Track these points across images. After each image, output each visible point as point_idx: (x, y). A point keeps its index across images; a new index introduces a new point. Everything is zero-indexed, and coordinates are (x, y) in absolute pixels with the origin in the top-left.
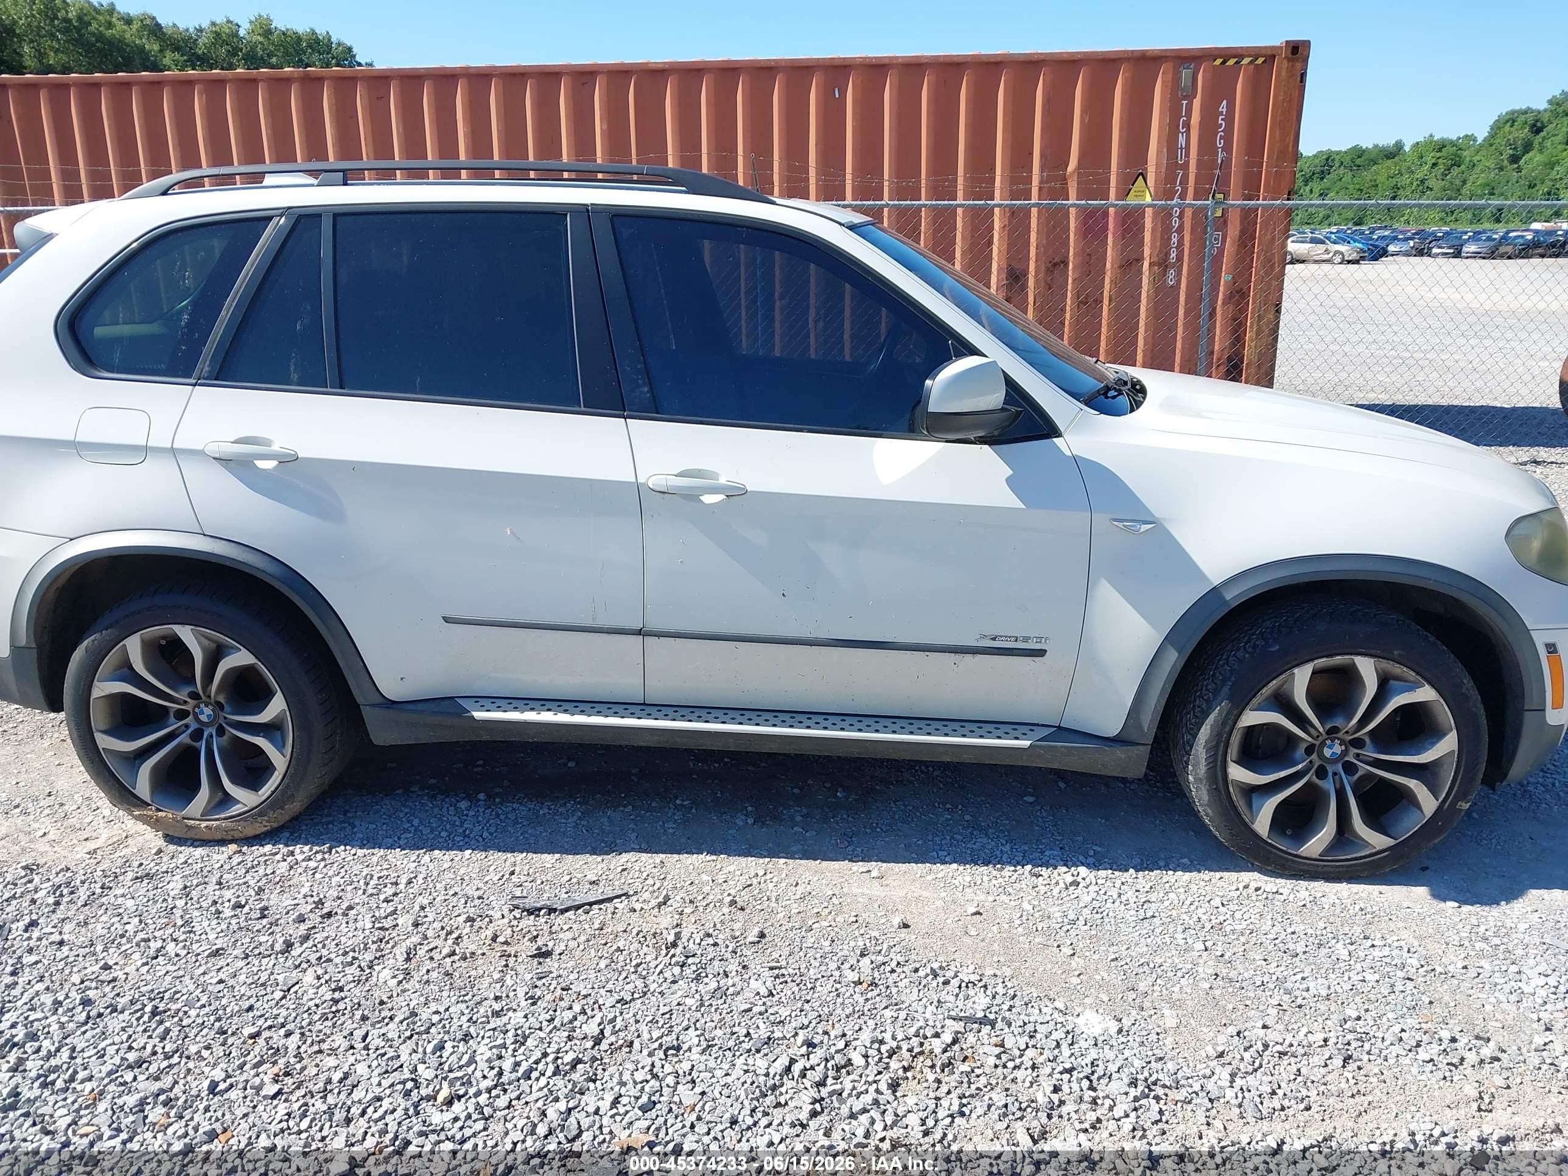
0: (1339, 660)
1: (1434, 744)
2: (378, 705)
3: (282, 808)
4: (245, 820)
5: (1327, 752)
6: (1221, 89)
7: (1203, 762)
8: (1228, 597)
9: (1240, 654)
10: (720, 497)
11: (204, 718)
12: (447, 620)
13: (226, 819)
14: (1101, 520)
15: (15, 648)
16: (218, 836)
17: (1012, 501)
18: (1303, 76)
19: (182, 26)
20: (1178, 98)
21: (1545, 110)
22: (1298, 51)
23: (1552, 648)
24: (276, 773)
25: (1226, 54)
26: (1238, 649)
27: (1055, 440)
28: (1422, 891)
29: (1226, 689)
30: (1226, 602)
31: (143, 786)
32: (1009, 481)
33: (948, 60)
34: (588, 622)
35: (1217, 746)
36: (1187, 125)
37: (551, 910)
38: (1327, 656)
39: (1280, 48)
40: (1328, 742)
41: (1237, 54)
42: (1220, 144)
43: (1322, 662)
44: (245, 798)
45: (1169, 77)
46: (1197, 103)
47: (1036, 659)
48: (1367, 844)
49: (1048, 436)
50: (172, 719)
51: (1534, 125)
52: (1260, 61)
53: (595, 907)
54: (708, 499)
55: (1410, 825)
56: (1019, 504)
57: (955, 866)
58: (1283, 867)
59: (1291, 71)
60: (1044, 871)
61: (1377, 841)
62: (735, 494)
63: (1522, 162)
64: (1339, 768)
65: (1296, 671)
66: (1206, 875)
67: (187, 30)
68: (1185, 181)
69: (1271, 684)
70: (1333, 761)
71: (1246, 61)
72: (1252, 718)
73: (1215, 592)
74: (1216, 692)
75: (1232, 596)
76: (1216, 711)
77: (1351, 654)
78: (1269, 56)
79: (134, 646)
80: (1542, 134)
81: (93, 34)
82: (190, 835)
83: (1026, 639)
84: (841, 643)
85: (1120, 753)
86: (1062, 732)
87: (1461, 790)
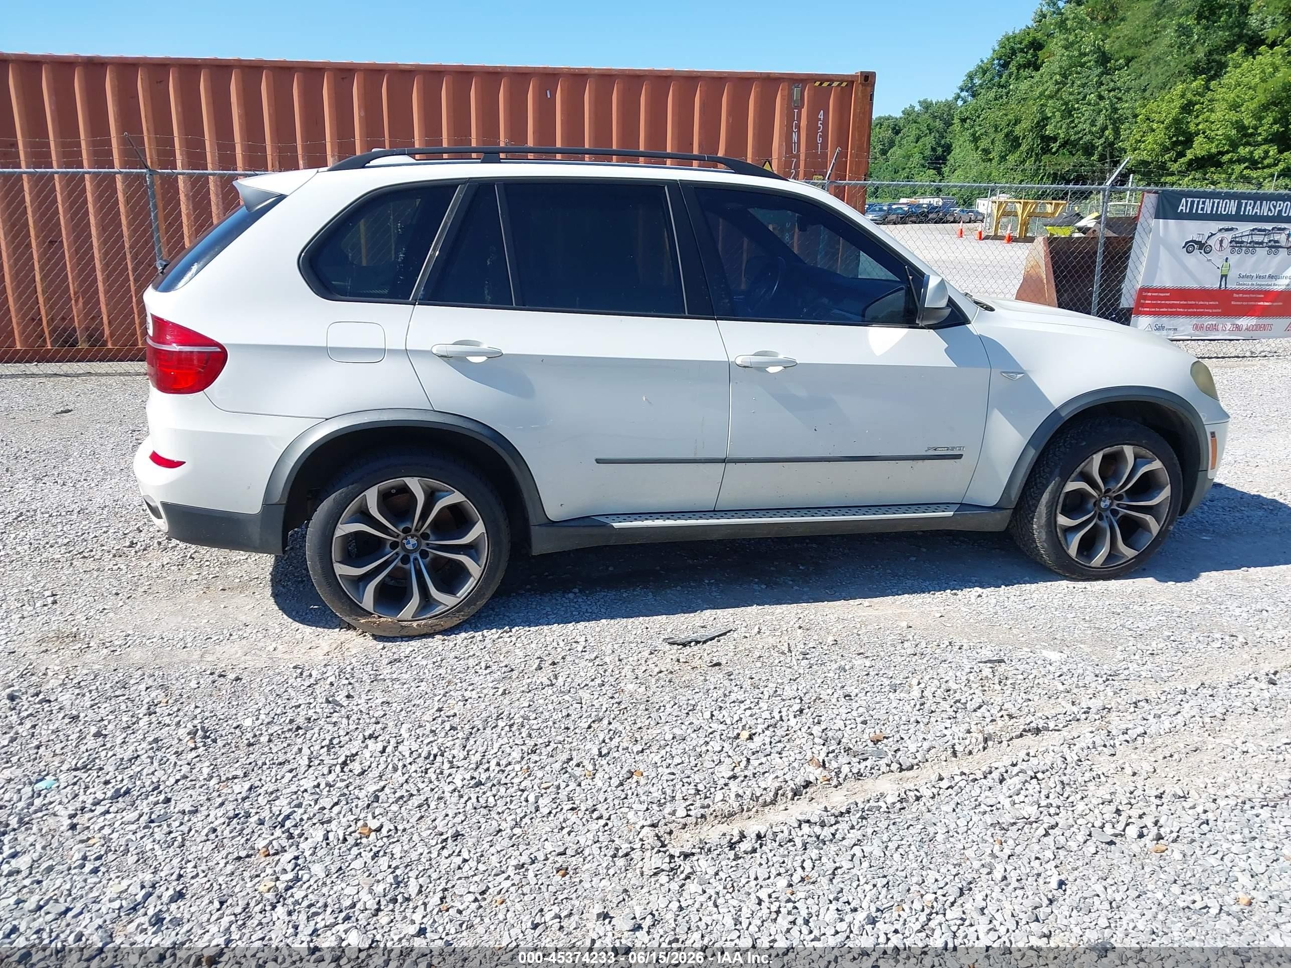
0: (1115, 448)
1: (1159, 493)
2: (545, 525)
3: (475, 604)
4: (446, 616)
5: (1103, 505)
6: (819, 103)
7: (1044, 515)
8: (1063, 414)
9: (1062, 449)
10: (780, 368)
11: (409, 547)
12: (598, 461)
13: (431, 617)
14: (996, 372)
15: (267, 505)
16: (427, 631)
17: (949, 363)
18: (872, 96)
20: (792, 107)
21: (901, 118)
22: (868, 79)
23: (1213, 434)
24: (472, 579)
25: (822, 78)
26: (1059, 447)
27: (967, 325)
28: (1151, 579)
29: (1057, 471)
30: (1061, 418)
31: (368, 600)
32: (946, 351)
33: (631, 73)
34: (691, 456)
35: (1052, 504)
36: (798, 127)
37: (697, 642)
38: (1110, 447)
39: (856, 76)
40: (1104, 499)
41: (830, 79)
42: (820, 140)
43: (1107, 450)
44: (447, 601)
45: (786, 92)
46: (804, 111)
47: (957, 460)
48: (1124, 556)
49: (963, 324)
50: (390, 549)
51: (894, 129)
52: (844, 84)
54: (772, 370)
55: (1146, 542)
56: (952, 364)
57: (906, 596)
58: (1083, 575)
59: (863, 92)
60: (959, 592)
61: (1129, 553)
62: (789, 365)
63: (889, 154)
65: (1095, 456)
66: (1042, 585)
68: (797, 166)
69: (1080, 466)
70: (1105, 510)
71: (835, 84)
72: (1071, 486)
73: (1056, 412)
74: (1051, 473)
75: (1065, 414)
76: (1053, 484)
77: (1121, 444)
78: (850, 81)
79: (371, 496)
80: (900, 135)
82: (404, 633)
83: (953, 449)
85: (998, 515)
86: (963, 506)
87: (1171, 520)
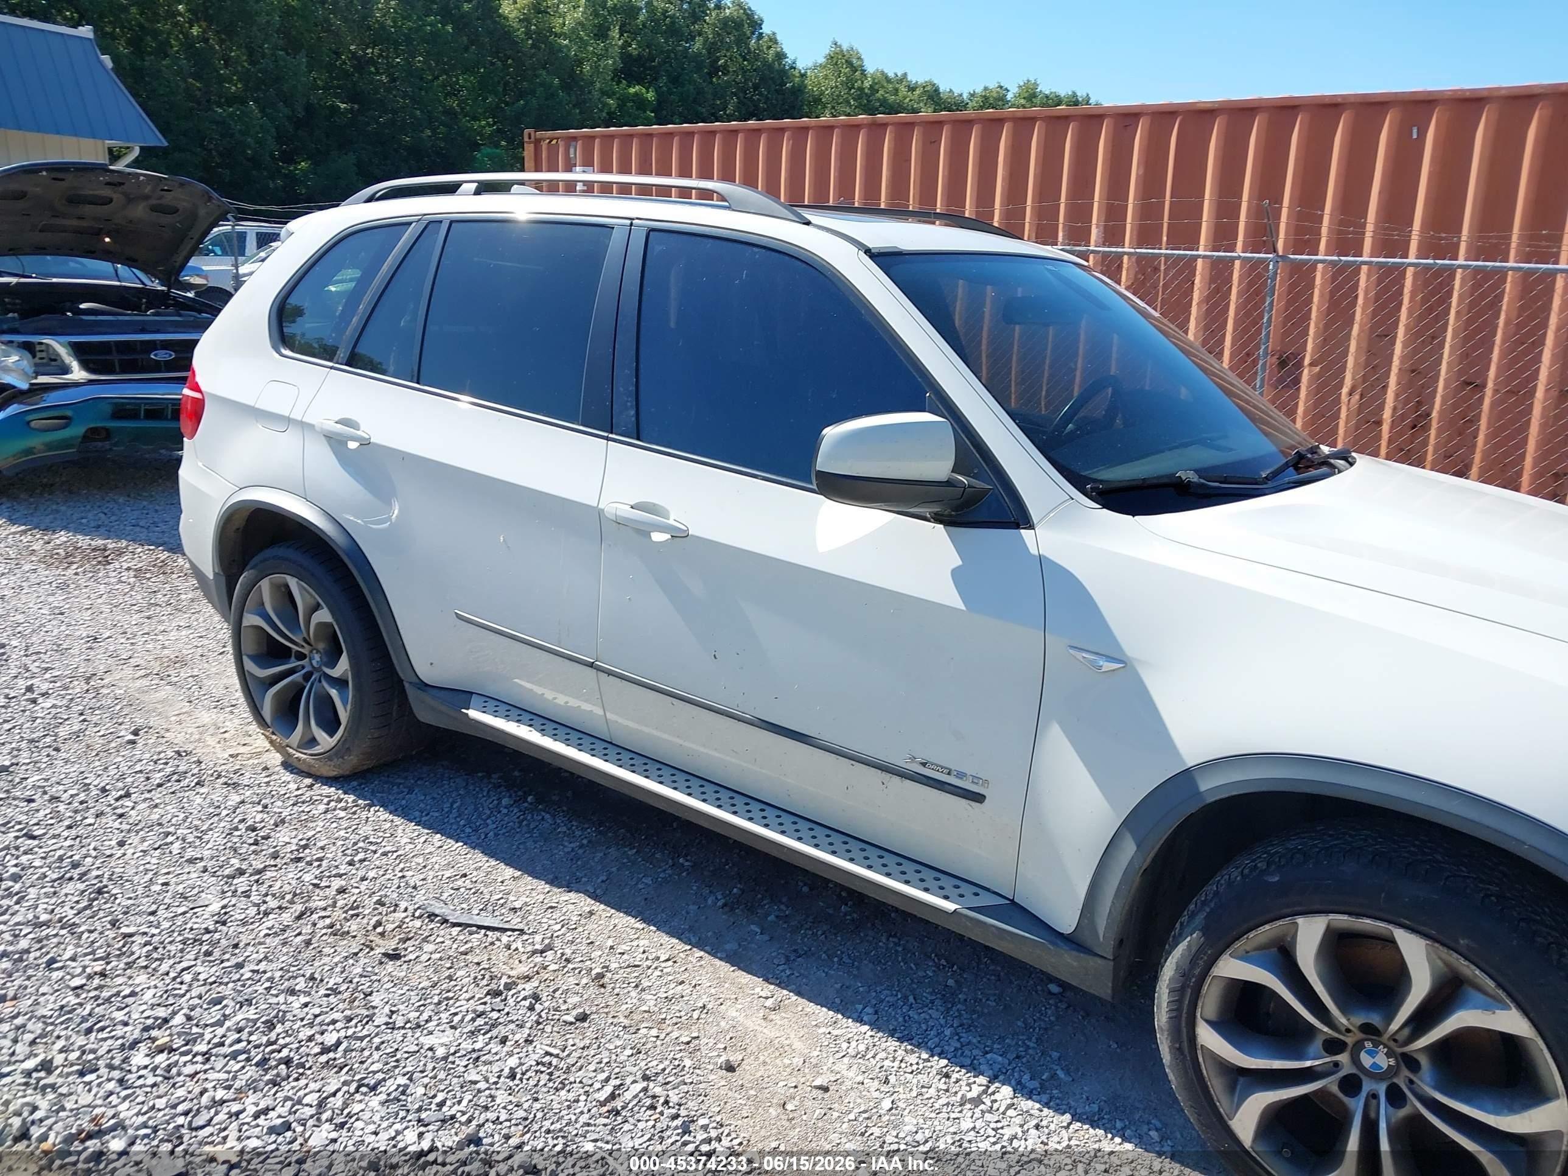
0: (1367, 924)
1: (1534, 1106)
2: (415, 684)
3: (341, 759)
4: (320, 760)
5: (1364, 1060)
8: (1205, 786)
10: (666, 537)
12: (458, 615)
13: (312, 755)
14: (1056, 644)
15: (215, 573)
16: (304, 768)
19: (957, 92)
24: (341, 726)
27: (1022, 531)
30: (1199, 793)
31: (267, 708)
32: (955, 573)
34: (554, 644)
37: (444, 921)
38: (1350, 914)
40: (1368, 1045)
43: (1342, 920)
44: (323, 742)
47: (973, 804)
49: (1017, 526)
50: (293, 659)
53: (483, 931)
56: (964, 608)
62: (679, 535)
64: (1382, 1089)
65: (1300, 921)
67: (961, 95)
69: (1262, 929)
70: (1375, 1076)
72: (1236, 969)
73: (1186, 777)
75: (1209, 785)
76: (1186, 943)
77: (1390, 922)
79: (267, 587)
81: (879, 100)
83: (961, 775)
84: (764, 725)
